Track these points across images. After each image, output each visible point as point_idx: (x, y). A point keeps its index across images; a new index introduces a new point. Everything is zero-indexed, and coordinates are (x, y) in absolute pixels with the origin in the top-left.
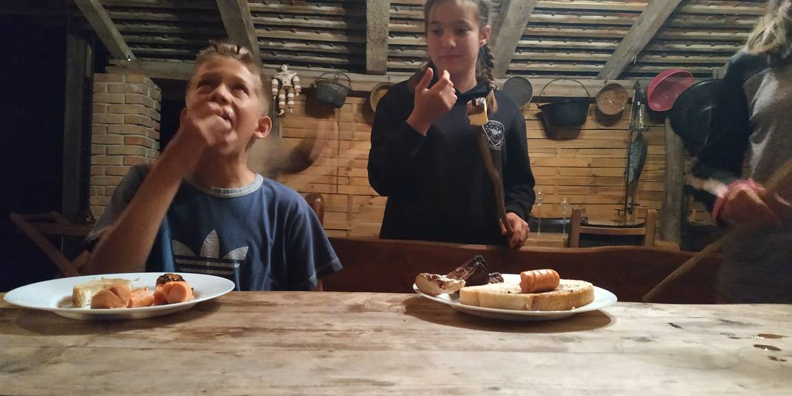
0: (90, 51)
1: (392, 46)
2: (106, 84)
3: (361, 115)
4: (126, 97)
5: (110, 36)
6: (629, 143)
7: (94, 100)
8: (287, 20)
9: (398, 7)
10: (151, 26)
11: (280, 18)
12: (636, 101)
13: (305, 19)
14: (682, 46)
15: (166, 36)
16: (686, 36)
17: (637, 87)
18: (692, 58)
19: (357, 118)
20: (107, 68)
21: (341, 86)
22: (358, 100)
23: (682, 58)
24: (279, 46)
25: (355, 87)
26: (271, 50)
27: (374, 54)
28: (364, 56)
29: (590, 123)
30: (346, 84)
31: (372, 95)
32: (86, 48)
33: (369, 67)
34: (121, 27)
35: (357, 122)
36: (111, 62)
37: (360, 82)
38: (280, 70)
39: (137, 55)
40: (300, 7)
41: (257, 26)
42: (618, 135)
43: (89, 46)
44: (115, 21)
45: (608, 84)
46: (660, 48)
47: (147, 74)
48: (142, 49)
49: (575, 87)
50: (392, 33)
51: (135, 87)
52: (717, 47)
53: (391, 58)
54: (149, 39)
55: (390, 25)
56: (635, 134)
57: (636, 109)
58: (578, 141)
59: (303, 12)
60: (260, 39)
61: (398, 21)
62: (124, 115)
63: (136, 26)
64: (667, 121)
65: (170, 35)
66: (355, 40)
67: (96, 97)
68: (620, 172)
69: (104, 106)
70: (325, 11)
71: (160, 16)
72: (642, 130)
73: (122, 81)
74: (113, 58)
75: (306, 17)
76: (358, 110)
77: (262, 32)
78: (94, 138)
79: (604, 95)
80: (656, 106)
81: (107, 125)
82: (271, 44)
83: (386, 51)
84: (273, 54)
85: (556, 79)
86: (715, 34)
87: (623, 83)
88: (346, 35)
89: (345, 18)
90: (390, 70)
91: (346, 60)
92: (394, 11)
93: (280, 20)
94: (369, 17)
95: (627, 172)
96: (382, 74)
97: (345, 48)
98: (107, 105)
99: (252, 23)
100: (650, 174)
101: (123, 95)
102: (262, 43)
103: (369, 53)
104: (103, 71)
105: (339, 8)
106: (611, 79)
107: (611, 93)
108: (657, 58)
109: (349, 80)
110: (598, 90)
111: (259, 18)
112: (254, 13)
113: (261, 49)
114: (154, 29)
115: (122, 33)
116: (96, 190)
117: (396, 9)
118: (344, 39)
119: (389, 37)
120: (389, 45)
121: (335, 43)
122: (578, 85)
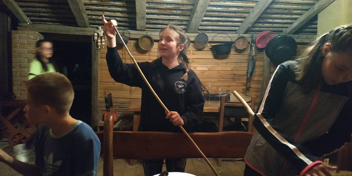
0: (9, 19)
2: (18, 35)
3: (135, 48)
4: (27, 41)
5: (18, 13)
6: (248, 60)
7: (12, 43)
8: (100, 8)
10: (38, 9)
11: (97, 6)
12: (251, 43)
13: (108, 7)
14: (271, 21)
15: (45, 13)
16: (272, 17)
17: (252, 37)
18: (275, 25)
19: (133, 50)
20: (18, 27)
21: (126, 37)
22: (134, 42)
23: (271, 25)
24: (97, 18)
25: (132, 37)
26: (94, 20)
27: (140, 23)
28: (136, 23)
29: (233, 52)
30: (128, 35)
31: (140, 40)
32: (7, 18)
33: (138, 28)
34: (24, 9)
36: (19, 24)
37: (134, 34)
39: (31, 20)
40: (106, 2)
41: (87, 10)
42: (244, 57)
43: (9, 17)
44: (21, 7)
45: (240, 36)
46: (262, 21)
47: (36, 31)
48: (34, 18)
49: (226, 37)
50: (147, 14)
51: (32, 37)
52: (285, 21)
53: (147, 23)
54: (37, 14)
55: (147, 10)
56: (251, 57)
57: (251, 46)
58: (227, 60)
60: (88, 15)
61: (150, 9)
62: (27, 49)
63: (31, 9)
64: (264, 51)
65: (47, 13)
66: (132, 16)
67: (14, 41)
68: (245, 73)
69: (17, 45)
70: (118, 4)
71: (42, 5)
72: (254, 56)
73: (25, 34)
75: (109, 6)
76: (134, 46)
77: (89, 12)
78: (14, 60)
79: (238, 40)
80: (260, 46)
81: (19, 54)
82: (94, 17)
83: (145, 21)
85: (219, 33)
86: (284, 16)
87: (245, 35)
88: (127, 14)
89: (126, 7)
90: (147, 28)
91: (128, 24)
94: (137, 8)
95: (247, 73)
96: (144, 30)
97: (127, 19)
98: (19, 45)
99: (84, 9)
100: (257, 73)
102: (90, 17)
104: (16, 29)
105: (124, 3)
106: (241, 34)
107: (241, 40)
108: (261, 25)
109: (129, 33)
110: (236, 38)
111: (88, 7)
112: (85, 4)
113: (89, 19)
115: (24, 11)
116: (16, 83)
117: (149, 4)
118: (127, 16)
120: (146, 18)
121: (123, 17)
122: (228, 36)
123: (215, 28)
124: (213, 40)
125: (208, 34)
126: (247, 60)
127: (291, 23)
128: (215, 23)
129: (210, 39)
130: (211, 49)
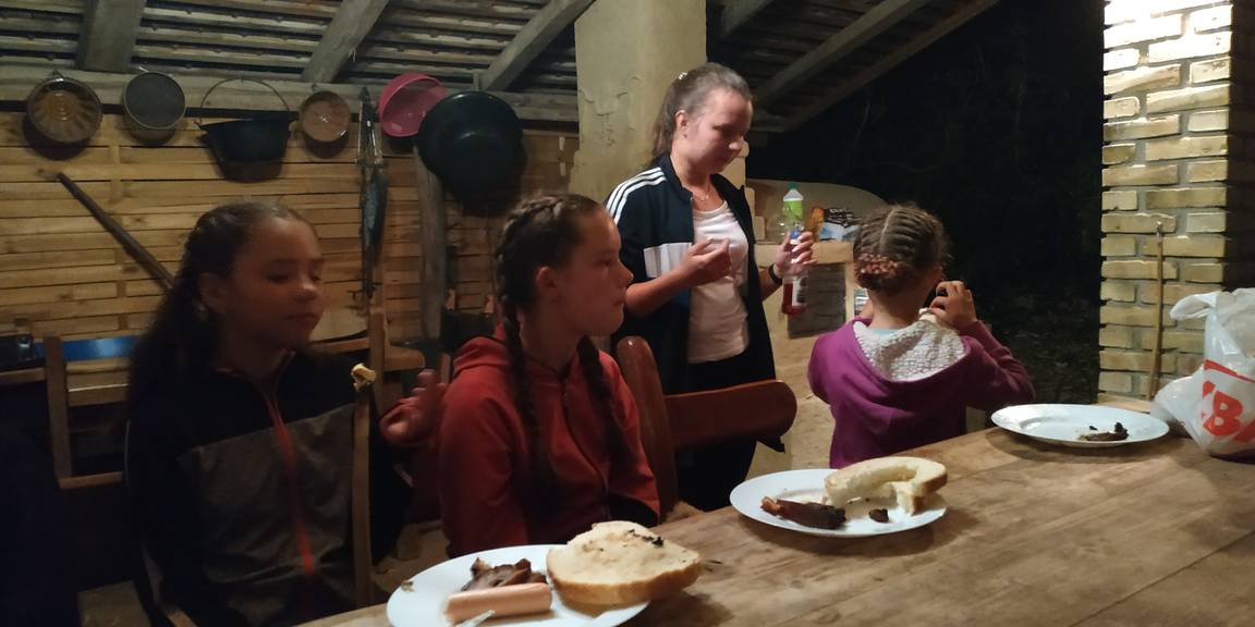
12: (364, 120)
14: (425, 37)
16: (423, 22)
17: (364, 96)
18: (442, 55)
23: (428, 54)
29: (295, 152)
42: (342, 172)
45: (317, 90)
46: (393, 37)
49: (263, 93)
52: (475, 42)
56: (369, 172)
57: (367, 131)
58: (278, 182)
64: (415, 150)
72: (379, 166)
79: (313, 107)
80: (396, 129)
85: (230, 78)
86: (467, 23)
87: (338, 89)
106: (323, 82)
107: (323, 106)
108: (391, 51)
110: (301, 99)
122: (268, 89)
123: (210, 54)
124: (208, 103)
125: (181, 81)
126: (357, 182)
127: (497, 52)
128: (208, 36)
129: (191, 100)
130: (202, 139)
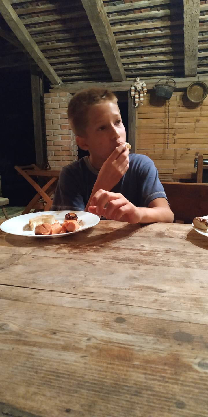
0: (41, 82)
1: (200, 58)
2: (50, 99)
3: (182, 102)
4: (59, 104)
5: (50, 73)
7: (45, 108)
8: (138, 51)
9: (204, 34)
10: (69, 65)
11: (134, 50)
13: (148, 49)
15: (76, 69)
19: (179, 104)
20: (50, 90)
21: (169, 86)
22: (180, 93)
24: (134, 67)
25: (178, 86)
26: (130, 70)
27: (189, 65)
28: (183, 67)
30: (173, 85)
31: (188, 89)
32: (40, 80)
33: (186, 73)
34: (55, 67)
35: (179, 107)
36: (51, 86)
37: (181, 83)
38: (135, 81)
39: (63, 81)
40: (146, 42)
41: (122, 57)
43: (41, 79)
44: (52, 64)
47: (68, 92)
48: (65, 78)
50: (200, 50)
51: (64, 99)
53: (199, 66)
54: (68, 72)
55: (199, 46)
59: (147, 45)
60: (124, 64)
61: (204, 42)
62: (59, 114)
63: (62, 66)
65: (78, 68)
66: (178, 57)
67: (46, 106)
69: (50, 110)
70: (160, 43)
71: (72, 59)
73: (57, 97)
74: (52, 84)
75: (149, 48)
76: (180, 99)
77: (125, 60)
78: (47, 127)
81: (52, 120)
82: (130, 66)
83: (197, 61)
84: (131, 72)
88: (172, 55)
89: (171, 45)
90: (199, 73)
91: (173, 70)
92: (201, 37)
93: (134, 52)
94: (186, 42)
96: (194, 76)
97: (172, 63)
98: (51, 109)
99: (119, 56)
101: (58, 103)
102: (126, 66)
103: (186, 65)
104: (48, 92)
105: (167, 40)
109: (175, 82)
111: (123, 52)
112: (120, 50)
113: (125, 70)
114: (70, 66)
115: (56, 70)
116: (50, 153)
117: (203, 35)
118: (171, 57)
119: (199, 53)
120: (198, 58)
121: (166, 61)
